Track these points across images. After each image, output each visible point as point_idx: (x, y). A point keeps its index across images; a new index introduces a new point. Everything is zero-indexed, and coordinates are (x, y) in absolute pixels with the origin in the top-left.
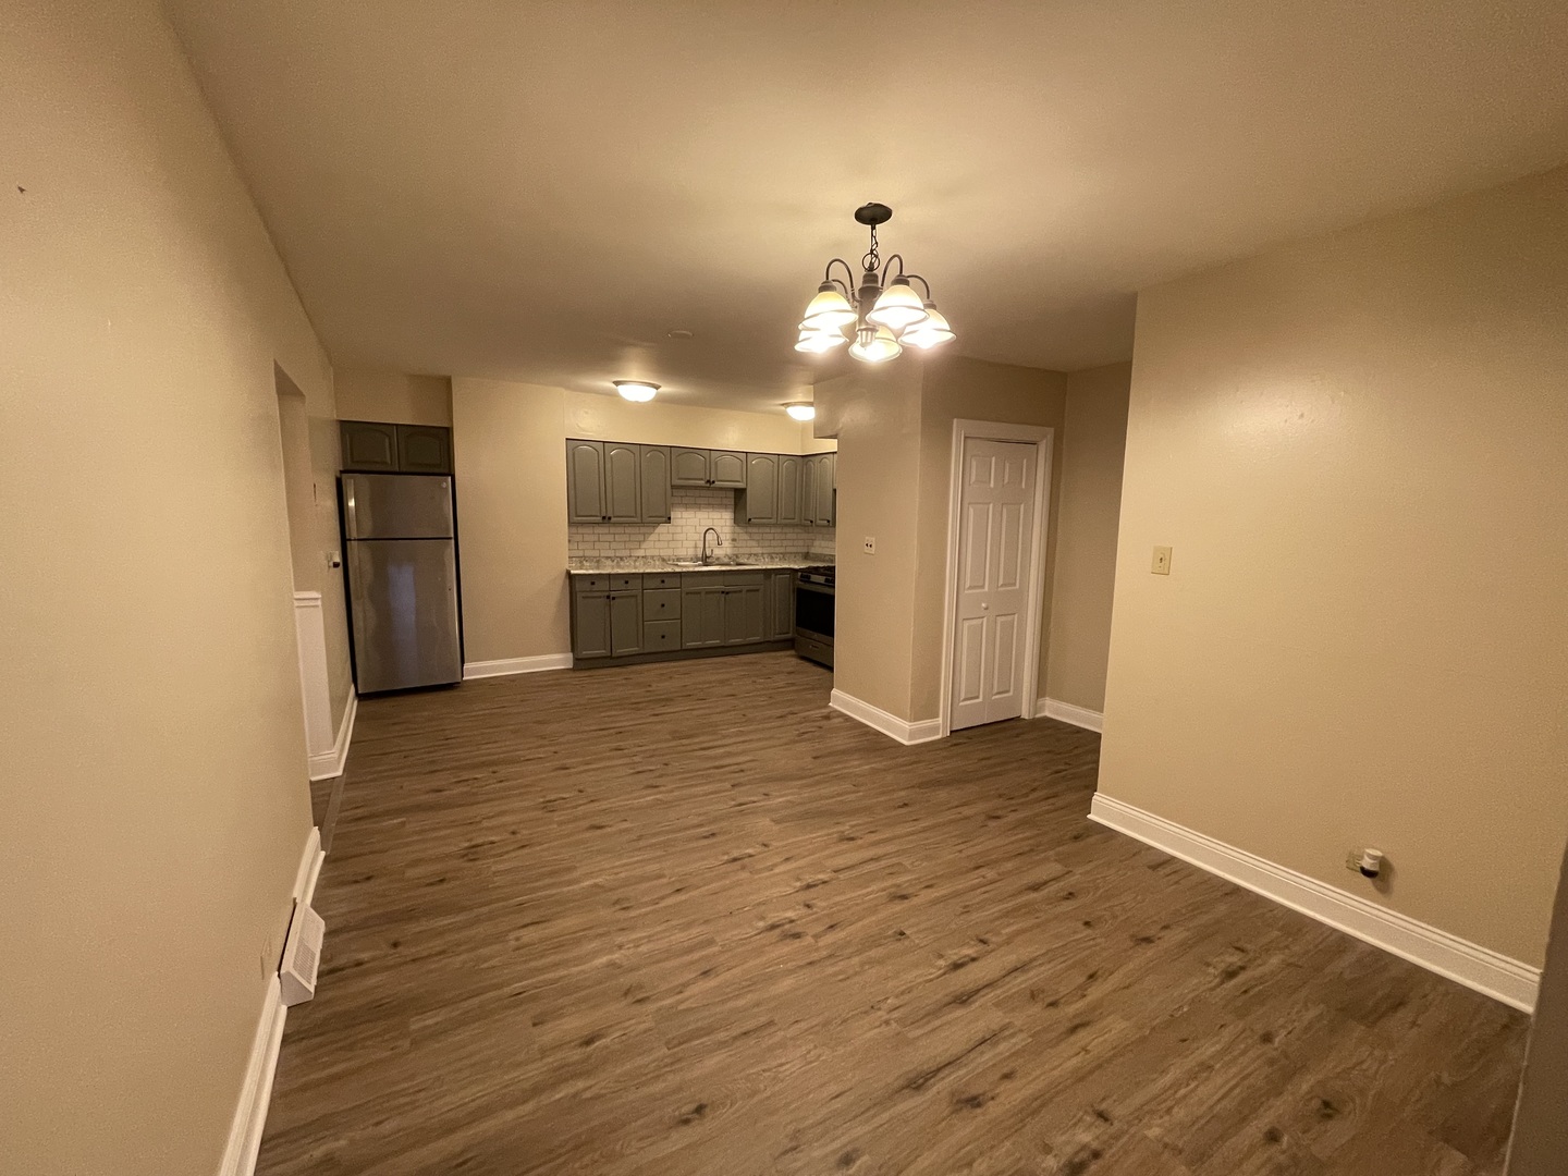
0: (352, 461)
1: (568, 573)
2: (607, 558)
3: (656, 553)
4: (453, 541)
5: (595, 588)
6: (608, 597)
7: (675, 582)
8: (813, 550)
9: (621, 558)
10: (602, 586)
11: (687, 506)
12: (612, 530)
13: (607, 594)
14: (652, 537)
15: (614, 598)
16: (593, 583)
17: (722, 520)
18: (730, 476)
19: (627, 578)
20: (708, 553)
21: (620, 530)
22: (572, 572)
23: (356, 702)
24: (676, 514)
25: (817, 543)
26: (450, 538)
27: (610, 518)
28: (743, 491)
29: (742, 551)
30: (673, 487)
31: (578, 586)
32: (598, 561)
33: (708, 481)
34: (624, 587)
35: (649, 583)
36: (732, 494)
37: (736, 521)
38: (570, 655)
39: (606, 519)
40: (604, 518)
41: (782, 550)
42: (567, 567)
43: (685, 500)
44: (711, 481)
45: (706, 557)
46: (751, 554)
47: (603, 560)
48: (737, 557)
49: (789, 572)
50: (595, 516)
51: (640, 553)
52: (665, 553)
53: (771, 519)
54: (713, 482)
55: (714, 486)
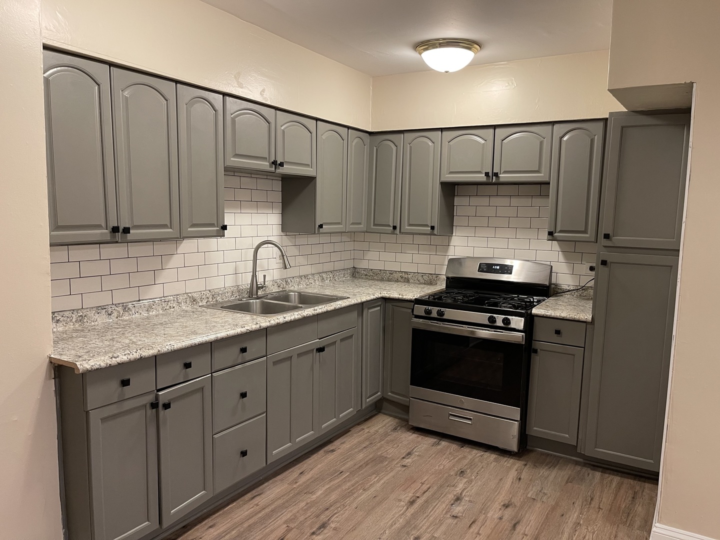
2: (100, 308)
3: (179, 288)
5: (128, 390)
6: (154, 405)
7: (260, 346)
8: (363, 265)
10: (142, 383)
12: (135, 250)
13: (150, 398)
16: (125, 383)
19: (188, 357)
21: (146, 249)
27: (126, 230)
28: (309, 181)
30: (227, 171)
31: (95, 395)
32: (81, 319)
33: (274, 163)
34: (181, 376)
35: (222, 359)
36: (278, 185)
37: (285, 227)
39: (119, 233)
44: (278, 162)
45: (258, 288)
46: (301, 277)
47: (91, 314)
48: (286, 282)
49: (380, 303)
50: (99, 227)
51: (156, 292)
52: (195, 287)
53: (339, 223)
54: (282, 164)
55: (281, 170)
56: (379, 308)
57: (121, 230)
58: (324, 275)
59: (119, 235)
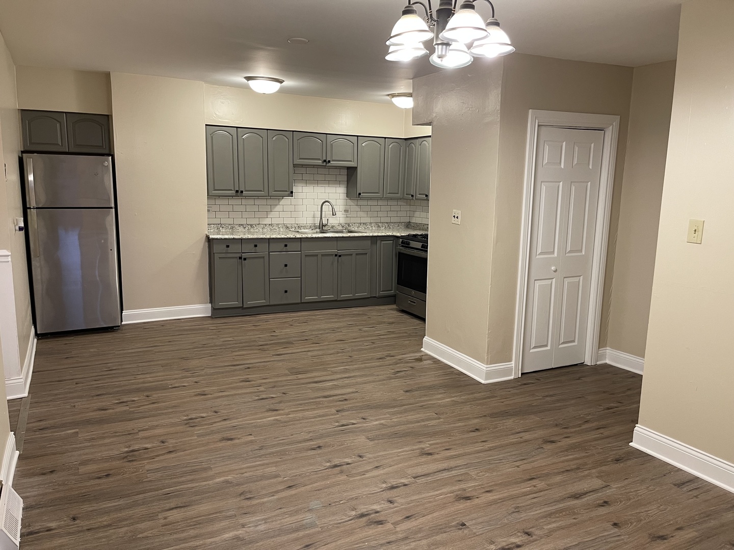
0: (31, 143)
1: (208, 237)
2: (240, 225)
3: (280, 221)
4: (114, 210)
5: (229, 250)
6: (240, 258)
7: (297, 246)
8: (414, 220)
9: (251, 225)
10: (234, 248)
11: (306, 182)
12: (244, 202)
13: (239, 255)
14: (278, 208)
15: (245, 259)
16: (228, 246)
17: (336, 194)
18: (343, 156)
19: (256, 242)
20: (325, 222)
21: (251, 202)
22: (211, 237)
23: (36, 340)
24: (298, 189)
25: (417, 214)
26: (111, 208)
27: (242, 192)
28: (355, 168)
29: (353, 220)
30: (295, 166)
31: (217, 248)
32: (232, 228)
33: (325, 161)
34: (253, 249)
35: (273, 246)
36: (345, 172)
37: (348, 195)
38: (210, 305)
39: (239, 193)
40: (237, 191)
41: (388, 220)
42: (207, 233)
43: (305, 177)
44: (327, 161)
45: (323, 226)
46: (360, 224)
47: (237, 227)
48: (349, 225)
49: (392, 239)
50: (231, 190)
51: (267, 221)
52: (288, 221)
53: (378, 193)
54: (329, 162)
55: (329, 164)
56: (392, 242)
57: (240, 192)
58: (380, 224)
59: (239, 194)
